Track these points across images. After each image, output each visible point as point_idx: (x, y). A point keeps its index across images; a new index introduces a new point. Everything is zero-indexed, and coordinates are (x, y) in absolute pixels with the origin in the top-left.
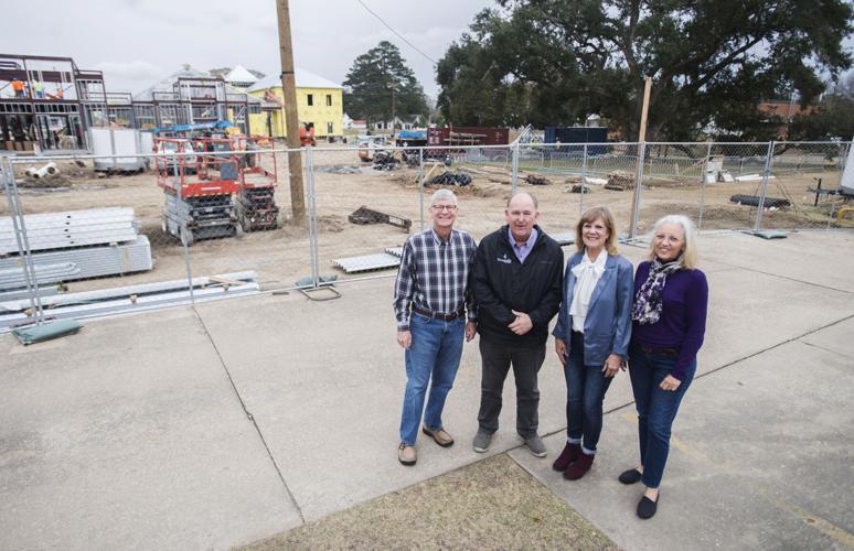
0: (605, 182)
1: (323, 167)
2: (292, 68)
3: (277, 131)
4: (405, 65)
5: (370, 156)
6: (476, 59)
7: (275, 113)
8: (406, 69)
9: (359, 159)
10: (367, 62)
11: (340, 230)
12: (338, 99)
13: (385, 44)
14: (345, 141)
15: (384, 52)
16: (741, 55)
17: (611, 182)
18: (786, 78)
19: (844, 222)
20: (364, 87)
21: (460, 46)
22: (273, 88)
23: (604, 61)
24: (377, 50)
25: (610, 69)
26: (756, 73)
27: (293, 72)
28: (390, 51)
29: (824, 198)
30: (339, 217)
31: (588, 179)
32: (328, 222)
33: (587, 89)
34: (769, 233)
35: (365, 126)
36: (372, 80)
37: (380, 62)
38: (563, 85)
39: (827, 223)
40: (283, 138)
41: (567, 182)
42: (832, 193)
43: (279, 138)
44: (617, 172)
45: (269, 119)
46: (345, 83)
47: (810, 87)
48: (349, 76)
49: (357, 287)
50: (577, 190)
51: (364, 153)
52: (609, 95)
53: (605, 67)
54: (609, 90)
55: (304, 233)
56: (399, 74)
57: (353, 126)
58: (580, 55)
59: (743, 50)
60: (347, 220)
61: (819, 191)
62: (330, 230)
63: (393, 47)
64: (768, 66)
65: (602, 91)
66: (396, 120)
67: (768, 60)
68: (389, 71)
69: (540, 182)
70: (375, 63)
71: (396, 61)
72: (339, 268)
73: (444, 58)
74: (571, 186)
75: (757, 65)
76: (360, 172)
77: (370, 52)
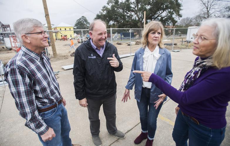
0: (135, 43)
4: (88, 21)
5: (80, 41)
6: (103, 17)
7: (57, 33)
8: (88, 22)
10: (79, 21)
12: (72, 30)
13: (83, 17)
14: (75, 39)
15: (83, 18)
16: (160, 15)
17: (136, 43)
18: (170, 20)
19: (190, 47)
20: (79, 27)
21: (99, 14)
22: (56, 27)
23: (132, 17)
24: (81, 18)
26: (164, 19)
27: (48, 15)
28: (84, 18)
29: (183, 43)
30: (68, 55)
31: (131, 43)
32: (65, 57)
33: (129, 23)
35: (80, 36)
36: (80, 25)
37: (82, 21)
38: (123, 22)
39: (186, 48)
41: (126, 44)
42: (185, 41)
44: (137, 40)
45: (56, 35)
46: (74, 26)
47: (174, 22)
48: (75, 24)
50: (129, 45)
51: (78, 41)
52: (134, 24)
53: (132, 19)
54: (134, 23)
55: (57, 60)
56: (87, 23)
57: (77, 36)
58: (126, 16)
59: (161, 14)
60: (70, 55)
61: (182, 41)
63: (85, 17)
64: (166, 17)
65: (132, 23)
66: (87, 34)
67: (165, 16)
68: (85, 23)
69: (120, 44)
70: (81, 21)
71: (86, 21)
73: (96, 17)
74: (127, 45)
75: (164, 17)
76: (77, 45)
77: (80, 19)
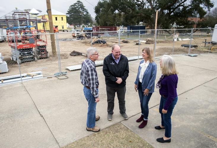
0: (145, 42)
1: (61, 39)
2: (50, 8)
3: (46, 28)
4: (85, 8)
5: (75, 36)
6: (106, 6)
7: (46, 23)
8: (85, 9)
9: (72, 37)
10: (73, 7)
11: (67, 58)
12: (65, 18)
13: (78, 1)
14: (68, 31)
15: (79, 4)
16: (183, 4)
17: (147, 42)
18: (196, 10)
19: (213, 51)
20: (73, 15)
21: (101, 2)
22: (45, 15)
23: (144, 6)
24: (76, 3)
25: (145, 8)
26: (187, 9)
27: (51, 10)
28: (80, 4)
29: (207, 45)
30: (67, 54)
31: (141, 41)
32: (64, 56)
33: (139, 14)
34: (193, 55)
35: (73, 27)
36: (75, 12)
37: (77, 7)
38: (132, 13)
39: (208, 52)
40: (48, 30)
41: (134, 42)
42: (209, 43)
43: (47, 31)
44: (149, 39)
45: (44, 25)
46: (67, 14)
47: (202, 13)
48: (68, 11)
49: (73, 75)
50: (137, 44)
51: (73, 35)
52: (145, 16)
53: (144, 8)
54: (145, 14)
55: (56, 59)
56: (83, 11)
57: (70, 27)
58: (137, 4)
59: (183, 2)
60: (69, 55)
61: (206, 43)
62: (64, 58)
63: (81, 2)
64: (190, 7)
65: (143, 15)
66: (83, 25)
67: (190, 5)
68: (80, 10)
69: (126, 42)
70: (76, 8)
71: (82, 7)
72: (68, 69)
73: (97, 6)
74: (135, 43)
75: (187, 7)
76: (73, 40)
77: (74, 4)
